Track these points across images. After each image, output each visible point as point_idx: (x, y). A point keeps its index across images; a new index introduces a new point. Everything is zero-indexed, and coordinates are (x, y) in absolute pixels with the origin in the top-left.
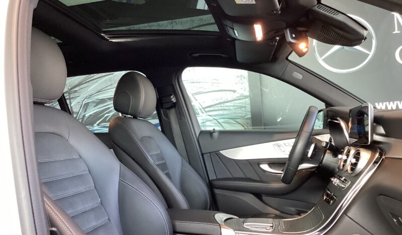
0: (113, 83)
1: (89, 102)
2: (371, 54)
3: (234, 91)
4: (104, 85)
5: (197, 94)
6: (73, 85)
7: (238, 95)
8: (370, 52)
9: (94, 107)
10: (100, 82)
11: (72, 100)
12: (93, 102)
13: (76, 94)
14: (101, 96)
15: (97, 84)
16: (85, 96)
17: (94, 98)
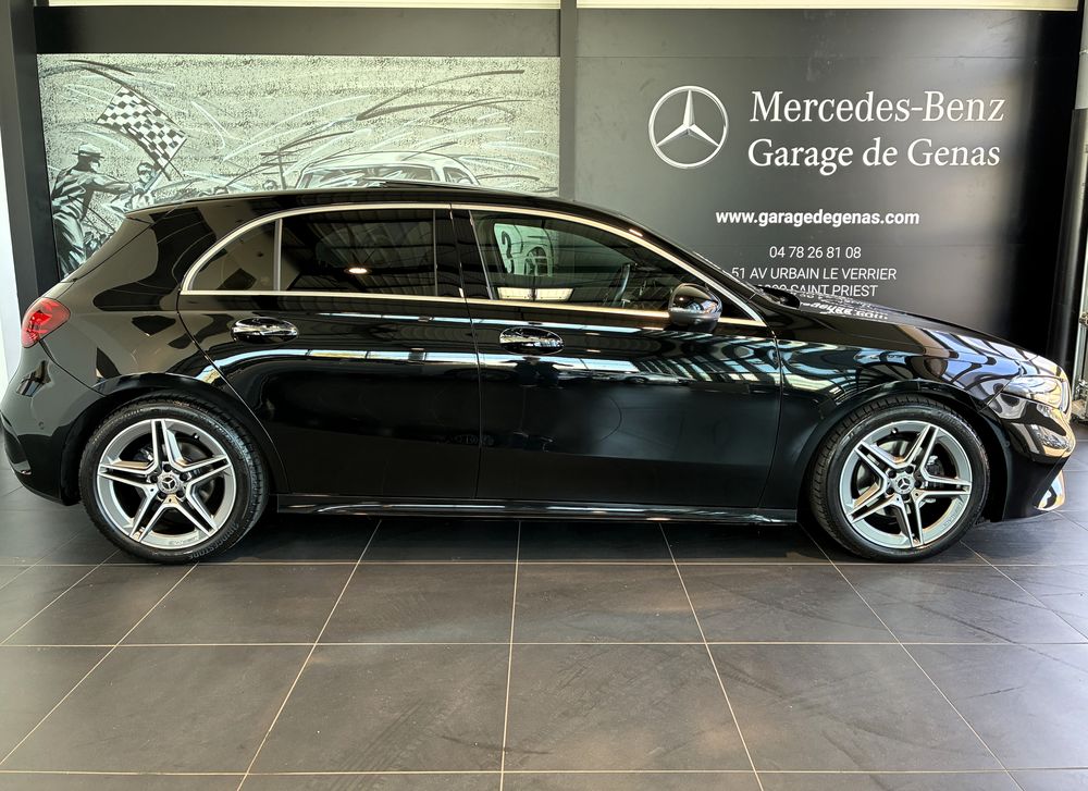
0: (352, 146)
1: (313, 174)
2: (720, 146)
3: (537, 179)
4: (338, 149)
5: (482, 177)
6: (286, 143)
7: (542, 185)
8: (719, 143)
9: (321, 181)
10: (331, 142)
11: (284, 167)
12: (320, 174)
13: (292, 159)
14: (332, 166)
15: (325, 145)
16: (307, 162)
17: (321, 168)
